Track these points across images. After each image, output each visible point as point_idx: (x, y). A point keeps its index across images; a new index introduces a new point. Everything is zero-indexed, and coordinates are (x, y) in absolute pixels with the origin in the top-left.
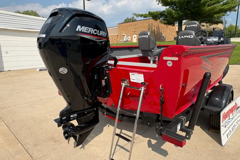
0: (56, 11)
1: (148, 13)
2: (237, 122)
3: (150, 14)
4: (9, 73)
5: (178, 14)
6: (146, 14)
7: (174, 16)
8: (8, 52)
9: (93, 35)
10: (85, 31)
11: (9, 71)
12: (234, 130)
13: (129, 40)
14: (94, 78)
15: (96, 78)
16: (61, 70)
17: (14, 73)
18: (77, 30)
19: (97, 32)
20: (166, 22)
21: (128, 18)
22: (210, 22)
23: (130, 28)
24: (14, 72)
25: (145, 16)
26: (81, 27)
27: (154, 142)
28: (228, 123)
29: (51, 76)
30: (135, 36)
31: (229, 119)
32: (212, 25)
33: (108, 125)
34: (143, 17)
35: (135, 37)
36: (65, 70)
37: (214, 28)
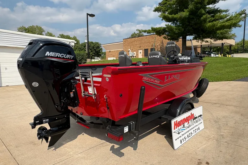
0: (32, 41)
1: (151, 29)
2: (194, 131)
3: (154, 30)
4: (7, 88)
5: (179, 30)
6: (150, 30)
7: (175, 32)
8: (7, 68)
9: (60, 58)
10: (53, 56)
11: (7, 86)
12: (190, 137)
13: (134, 55)
14: (65, 91)
15: (66, 91)
16: (34, 84)
17: (11, 89)
18: (46, 55)
19: (64, 56)
20: (169, 37)
21: (135, 33)
22: (215, 38)
23: (136, 44)
24: (12, 87)
25: (149, 32)
26: (49, 53)
27: (116, 146)
28: (183, 130)
29: (27, 88)
30: (141, 51)
31: (184, 127)
32: (217, 40)
33: (83, 133)
34: (146, 33)
35: (140, 53)
36: (37, 84)
37: (222, 43)
